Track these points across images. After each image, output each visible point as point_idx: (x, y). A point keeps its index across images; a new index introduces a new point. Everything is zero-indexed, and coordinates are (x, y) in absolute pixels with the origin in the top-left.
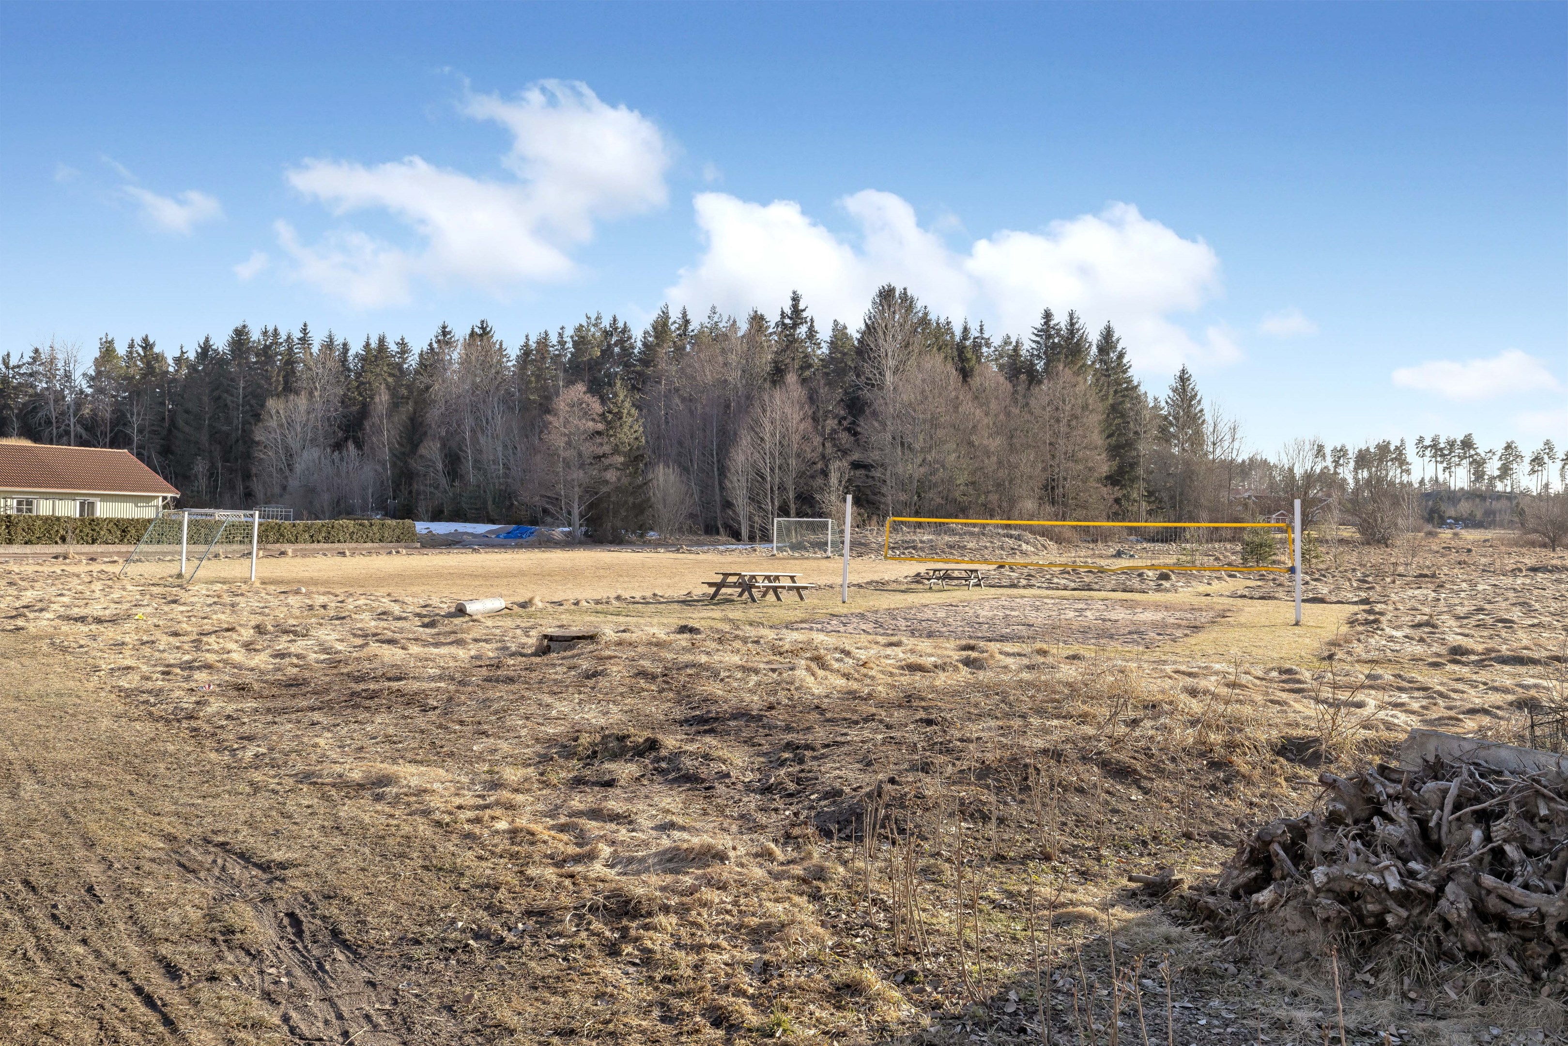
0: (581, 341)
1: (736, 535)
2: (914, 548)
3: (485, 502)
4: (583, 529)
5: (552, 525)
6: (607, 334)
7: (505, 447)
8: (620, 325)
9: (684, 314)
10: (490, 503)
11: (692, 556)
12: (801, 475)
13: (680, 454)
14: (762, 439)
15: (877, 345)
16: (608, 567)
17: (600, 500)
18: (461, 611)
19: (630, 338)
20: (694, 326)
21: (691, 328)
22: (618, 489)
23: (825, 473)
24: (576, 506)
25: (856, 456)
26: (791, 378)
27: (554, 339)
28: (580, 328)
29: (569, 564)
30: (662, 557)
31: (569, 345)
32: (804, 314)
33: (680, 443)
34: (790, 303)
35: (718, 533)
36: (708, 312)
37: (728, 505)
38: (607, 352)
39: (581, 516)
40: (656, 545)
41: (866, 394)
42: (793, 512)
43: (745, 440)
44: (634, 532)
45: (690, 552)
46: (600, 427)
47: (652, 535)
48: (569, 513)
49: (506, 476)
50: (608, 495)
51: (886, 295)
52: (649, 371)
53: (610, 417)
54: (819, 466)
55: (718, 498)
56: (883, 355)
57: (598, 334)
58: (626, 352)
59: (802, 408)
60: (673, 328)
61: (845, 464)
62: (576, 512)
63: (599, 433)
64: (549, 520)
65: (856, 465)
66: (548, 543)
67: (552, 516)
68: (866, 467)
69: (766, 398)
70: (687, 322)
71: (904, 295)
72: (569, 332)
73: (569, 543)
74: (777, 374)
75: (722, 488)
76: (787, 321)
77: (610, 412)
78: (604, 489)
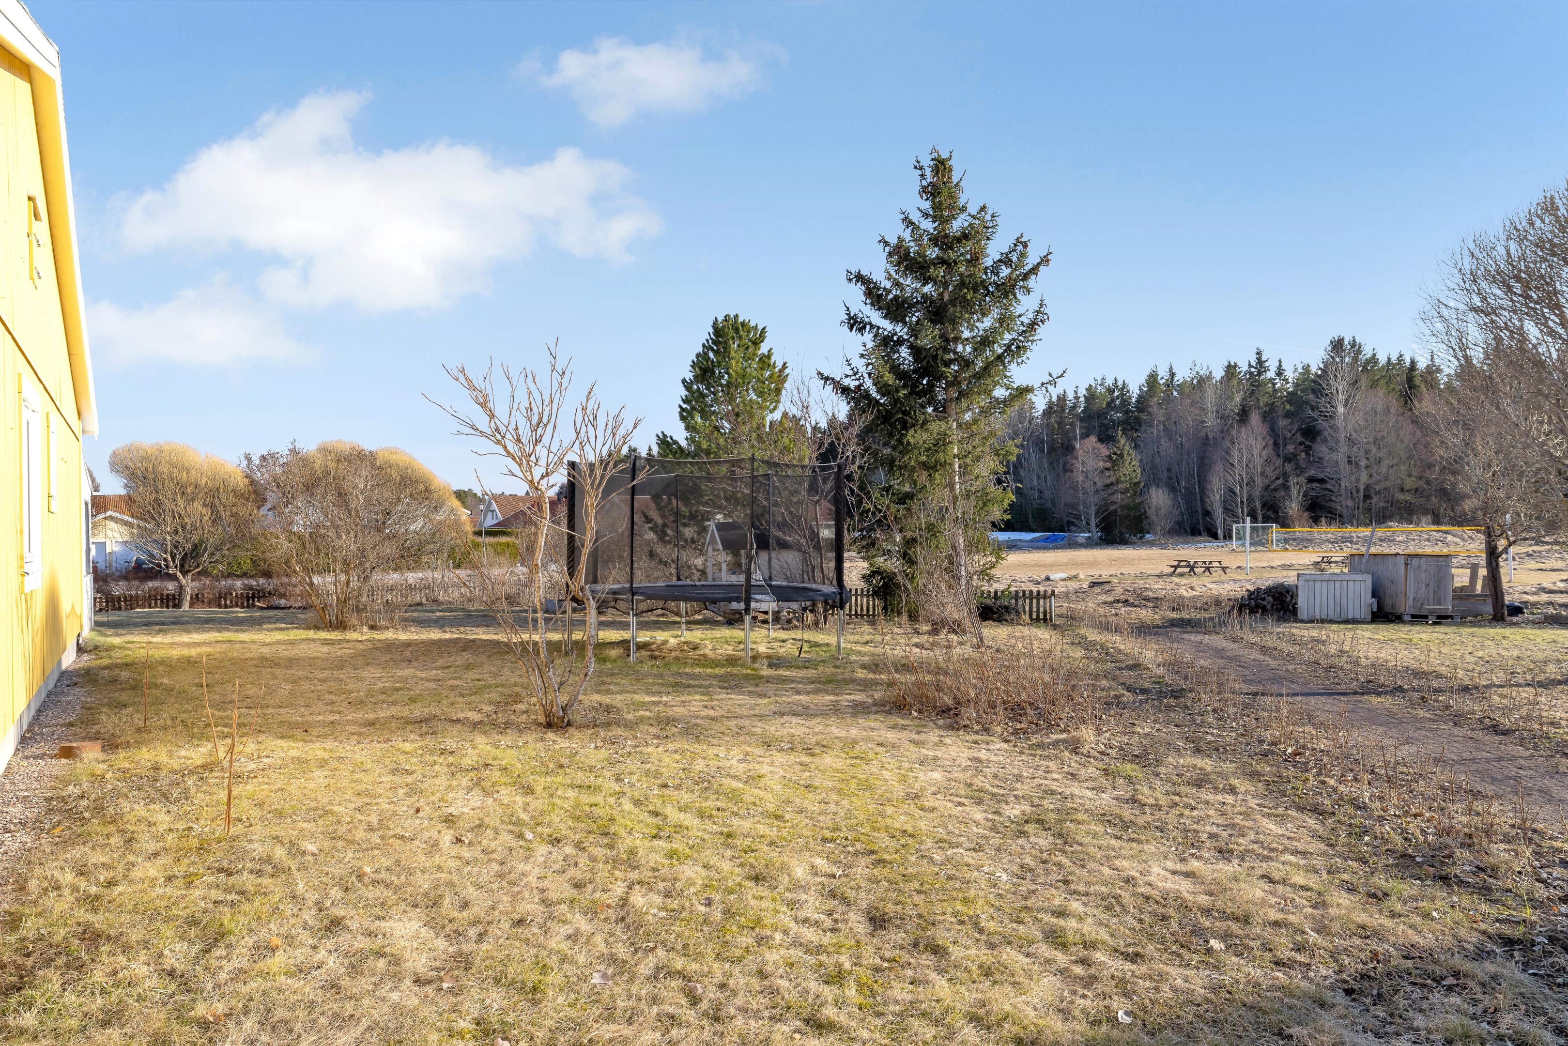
0: (1091, 395)
1: (1215, 537)
2: (1351, 542)
3: (1027, 518)
4: (1099, 534)
5: (1076, 532)
6: (1110, 391)
7: (1039, 477)
8: (1120, 383)
9: (1171, 369)
10: (1030, 517)
11: (1176, 552)
12: (1266, 488)
13: (1170, 478)
14: (1232, 465)
15: (1328, 385)
16: (1116, 560)
17: (1110, 514)
18: (1048, 579)
19: (1128, 391)
20: (1179, 378)
21: (1176, 379)
22: (1123, 507)
23: (1286, 488)
24: (1093, 519)
25: (1312, 472)
26: (1255, 418)
27: (1070, 396)
28: (1089, 389)
29: (1091, 558)
30: (1155, 553)
31: (1082, 399)
32: (1266, 364)
33: (1169, 470)
34: (1255, 356)
35: (1200, 534)
36: (1190, 365)
37: (1207, 513)
38: (1110, 405)
39: (1097, 526)
40: (1151, 544)
41: (1321, 423)
42: (1260, 518)
43: (1218, 468)
44: (1135, 536)
45: (1173, 549)
46: (1108, 465)
47: (1149, 537)
48: (1088, 524)
49: (1040, 498)
50: (1116, 511)
51: (1337, 345)
52: (1143, 416)
53: (1115, 457)
54: (1280, 481)
55: (1200, 510)
56: (1334, 392)
57: (1103, 391)
58: (1125, 402)
59: (1264, 439)
60: (1162, 382)
61: (1302, 479)
62: (1093, 523)
63: (1107, 469)
64: (1073, 528)
65: (1311, 480)
66: (1074, 545)
67: (1076, 526)
68: (1322, 481)
69: (1234, 432)
70: (1173, 375)
71: (1353, 344)
72: (1082, 392)
73: (1089, 544)
74: (1244, 415)
75: (1202, 500)
76: (1253, 370)
77: (1115, 453)
78: (1112, 508)
